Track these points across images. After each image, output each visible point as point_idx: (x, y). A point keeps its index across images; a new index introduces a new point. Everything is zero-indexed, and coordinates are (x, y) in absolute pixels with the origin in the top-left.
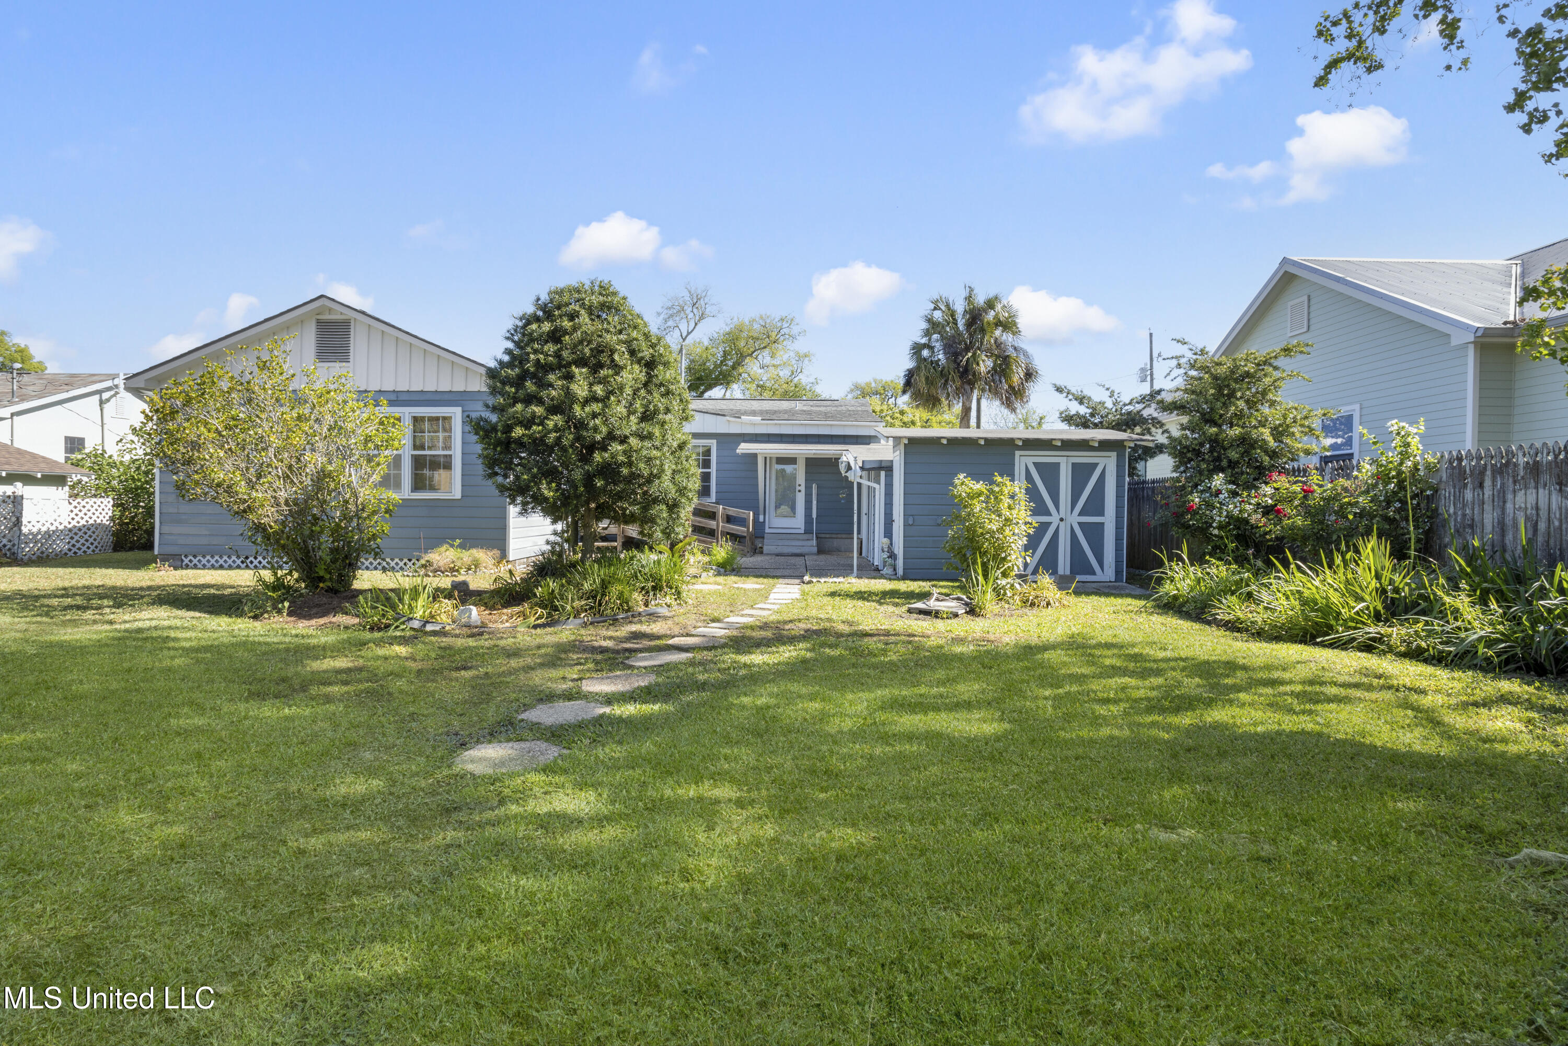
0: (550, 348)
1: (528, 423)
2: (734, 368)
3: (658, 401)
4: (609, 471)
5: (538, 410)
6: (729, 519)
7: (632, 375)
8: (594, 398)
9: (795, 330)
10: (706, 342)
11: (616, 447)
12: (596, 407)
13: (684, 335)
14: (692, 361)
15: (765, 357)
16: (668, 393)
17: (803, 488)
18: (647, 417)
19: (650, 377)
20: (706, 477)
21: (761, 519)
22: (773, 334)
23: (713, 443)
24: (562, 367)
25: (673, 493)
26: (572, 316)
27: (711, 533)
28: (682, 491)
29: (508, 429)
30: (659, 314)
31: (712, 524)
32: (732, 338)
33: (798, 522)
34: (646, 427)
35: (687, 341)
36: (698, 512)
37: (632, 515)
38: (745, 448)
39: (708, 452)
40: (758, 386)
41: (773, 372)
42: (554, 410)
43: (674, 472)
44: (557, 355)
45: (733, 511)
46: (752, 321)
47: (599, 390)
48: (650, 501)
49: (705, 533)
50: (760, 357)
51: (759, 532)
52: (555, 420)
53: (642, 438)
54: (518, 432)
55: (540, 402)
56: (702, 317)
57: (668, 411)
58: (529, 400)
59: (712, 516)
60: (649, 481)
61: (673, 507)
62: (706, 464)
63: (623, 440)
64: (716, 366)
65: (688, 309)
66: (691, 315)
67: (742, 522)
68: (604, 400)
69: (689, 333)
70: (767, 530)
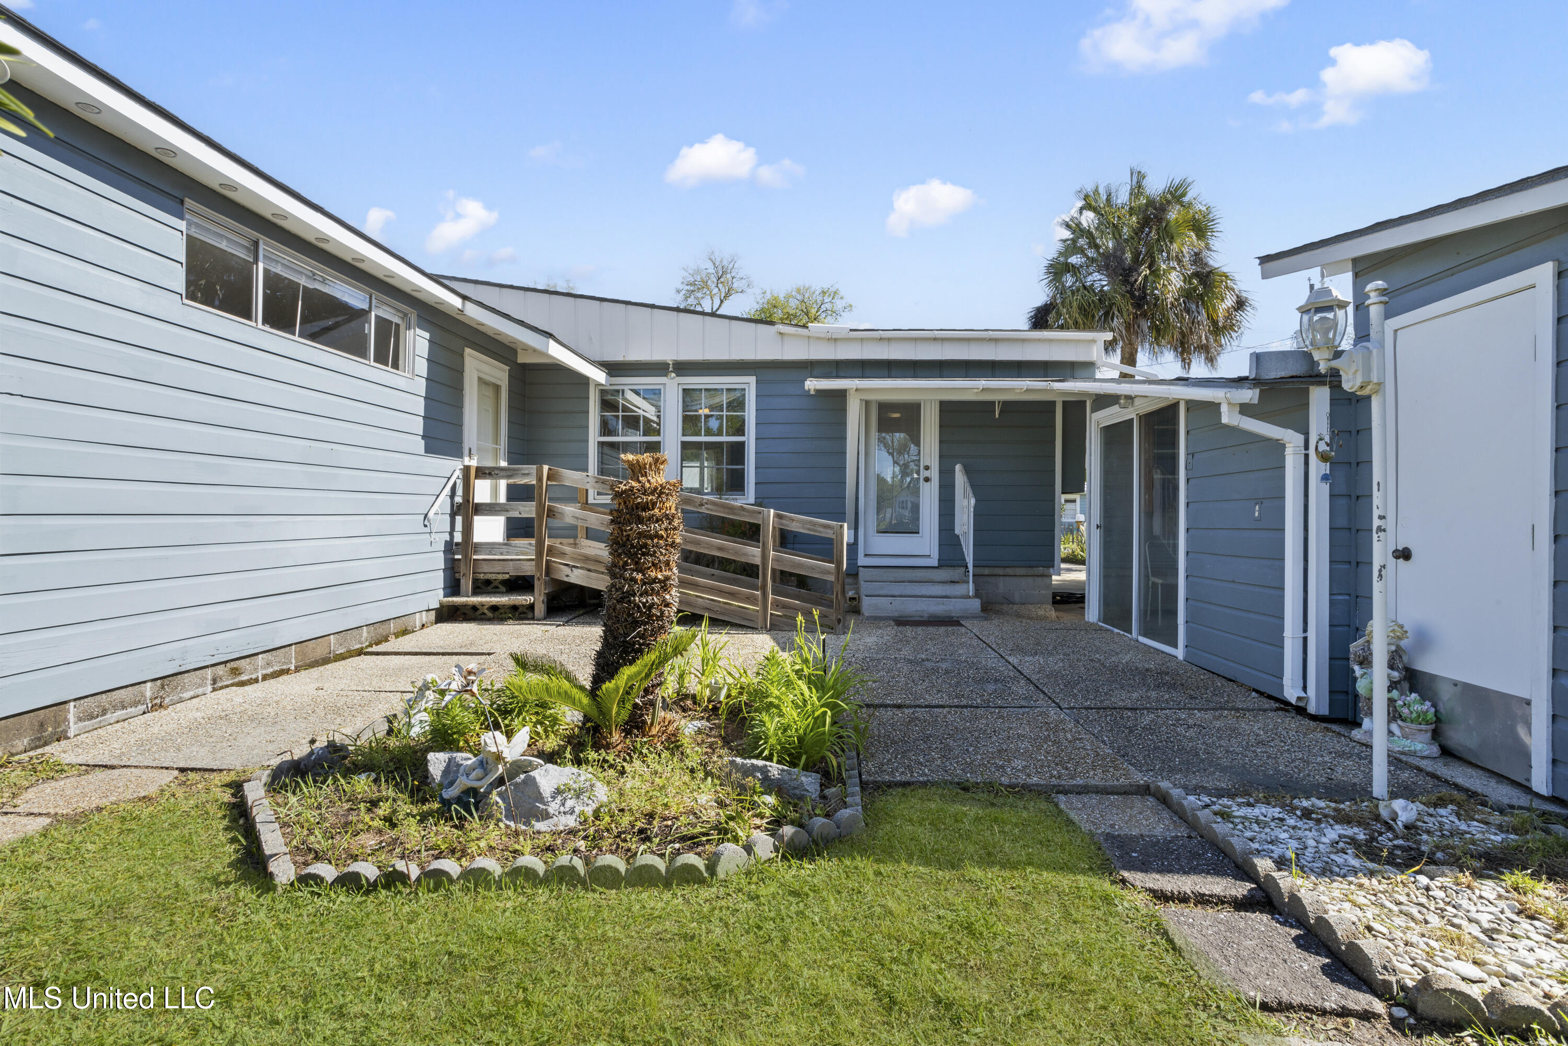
9: (839, 304)
21: (850, 536)
22: (813, 311)
23: (749, 384)
30: (678, 291)
31: (752, 553)
33: (924, 544)
45: (799, 523)
56: (727, 295)
70: (862, 561)
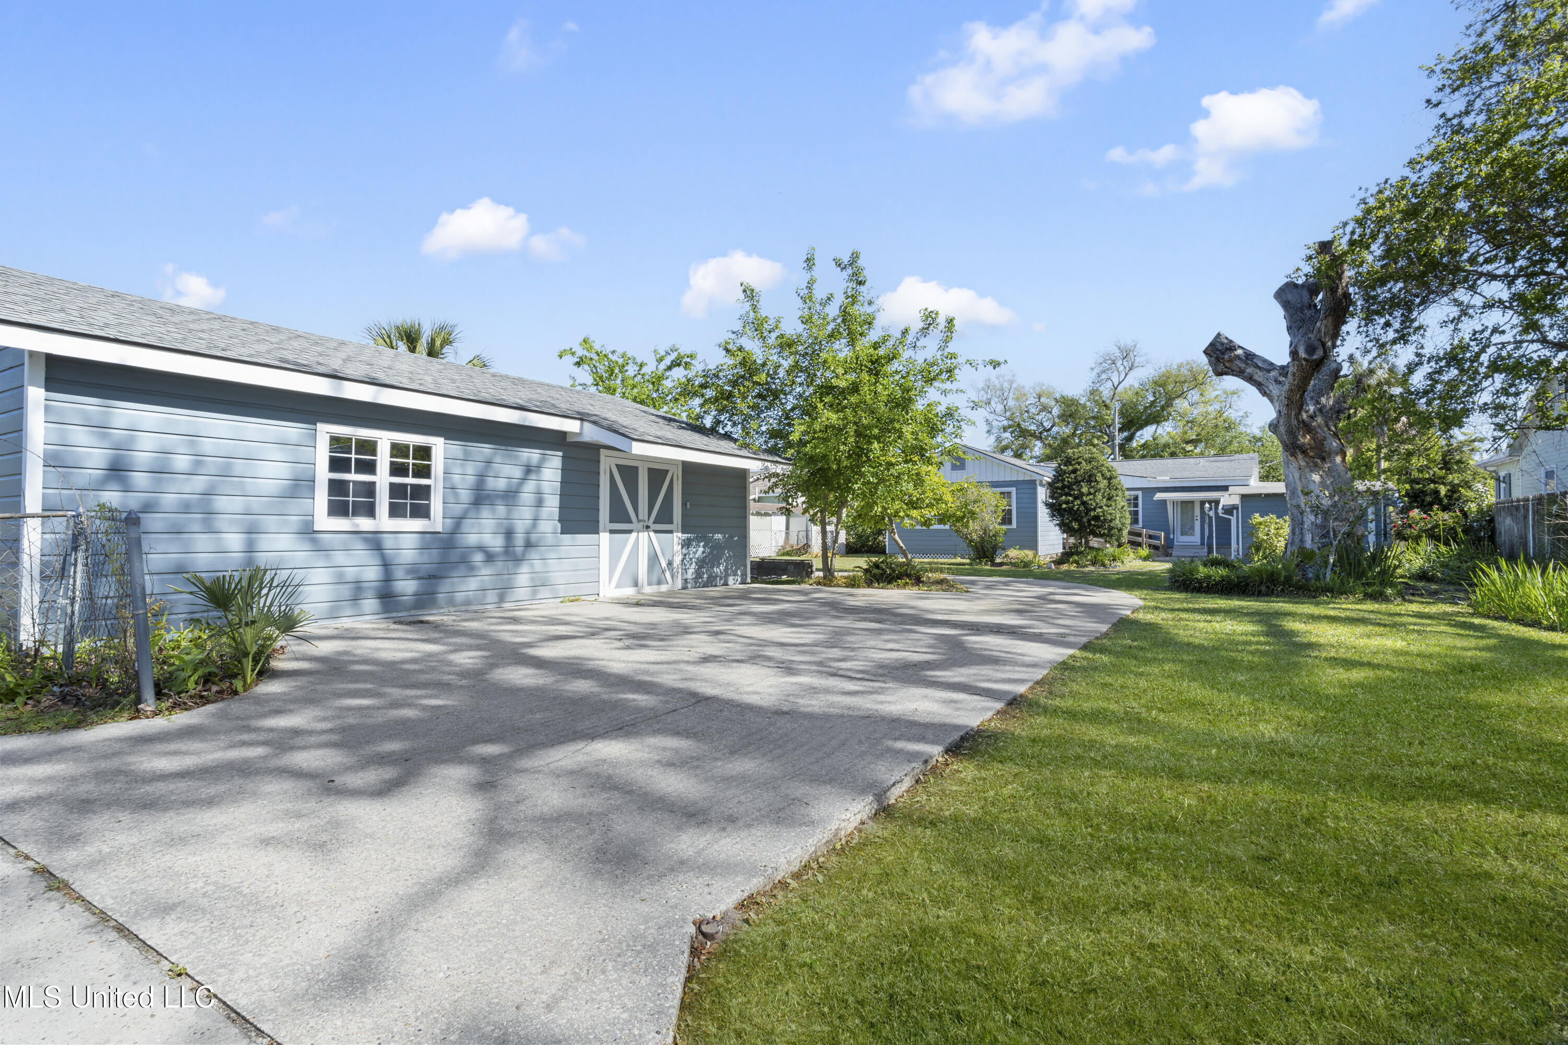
0: (1073, 476)
1: (1067, 503)
2: (1163, 408)
3: (1114, 493)
4: (1096, 518)
5: (1071, 498)
6: (1150, 537)
7: (1103, 484)
8: (1090, 494)
10: (1136, 385)
11: (1099, 510)
12: (1091, 497)
13: (1116, 384)
14: (1124, 405)
15: (1194, 395)
16: (1117, 489)
17: (1199, 518)
18: (1109, 499)
19: (1109, 483)
20: (1136, 513)
21: (1172, 536)
23: (1140, 493)
24: (1078, 482)
25: (1120, 526)
26: (1079, 463)
27: (1140, 545)
28: (1123, 524)
29: (1061, 505)
31: (1140, 539)
32: (1160, 383)
33: (1196, 539)
34: (1110, 503)
35: (1119, 389)
36: (1130, 533)
37: (1104, 534)
38: (1159, 496)
39: (1136, 498)
40: (1188, 422)
41: (1201, 409)
42: (1076, 498)
43: (1121, 517)
44: (1075, 478)
45: (1152, 532)
46: (1180, 367)
47: (1092, 491)
48: (1111, 529)
49: (1136, 544)
50: (1189, 396)
51: (1169, 544)
52: (1078, 502)
53: (1107, 506)
54: (1064, 506)
55: (1071, 495)
56: (1132, 368)
57: (1117, 496)
58: (1067, 495)
59: (1139, 535)
60: (1111, 521)
61: (1120, 530)
62: (1136, 505)
63: (1101, 507)
64: (1146, 408)
65: (1119, 363)
66: (1121, 368)
67: (1158, 538)
68: (1094, 494)
69: (1120, 383)
70: (1176, 543)
